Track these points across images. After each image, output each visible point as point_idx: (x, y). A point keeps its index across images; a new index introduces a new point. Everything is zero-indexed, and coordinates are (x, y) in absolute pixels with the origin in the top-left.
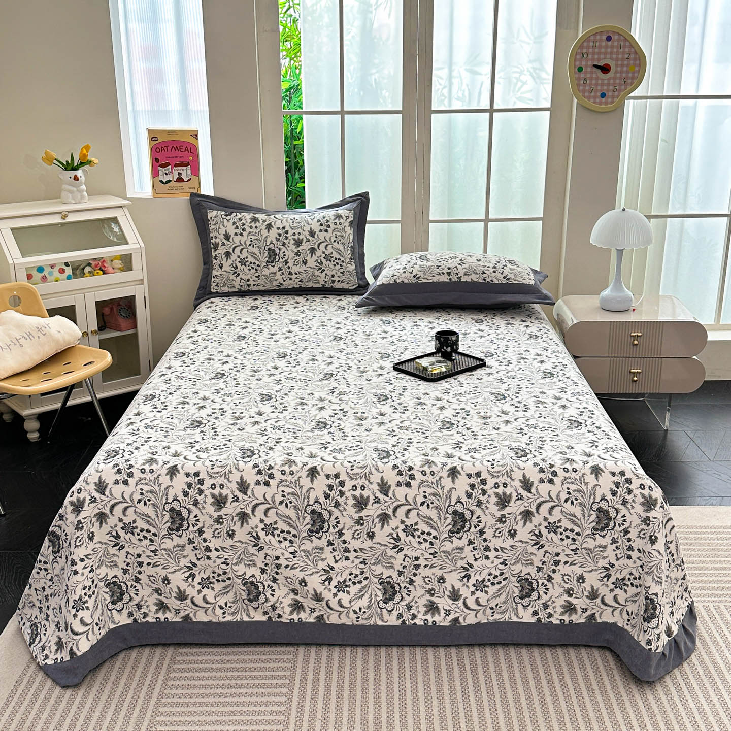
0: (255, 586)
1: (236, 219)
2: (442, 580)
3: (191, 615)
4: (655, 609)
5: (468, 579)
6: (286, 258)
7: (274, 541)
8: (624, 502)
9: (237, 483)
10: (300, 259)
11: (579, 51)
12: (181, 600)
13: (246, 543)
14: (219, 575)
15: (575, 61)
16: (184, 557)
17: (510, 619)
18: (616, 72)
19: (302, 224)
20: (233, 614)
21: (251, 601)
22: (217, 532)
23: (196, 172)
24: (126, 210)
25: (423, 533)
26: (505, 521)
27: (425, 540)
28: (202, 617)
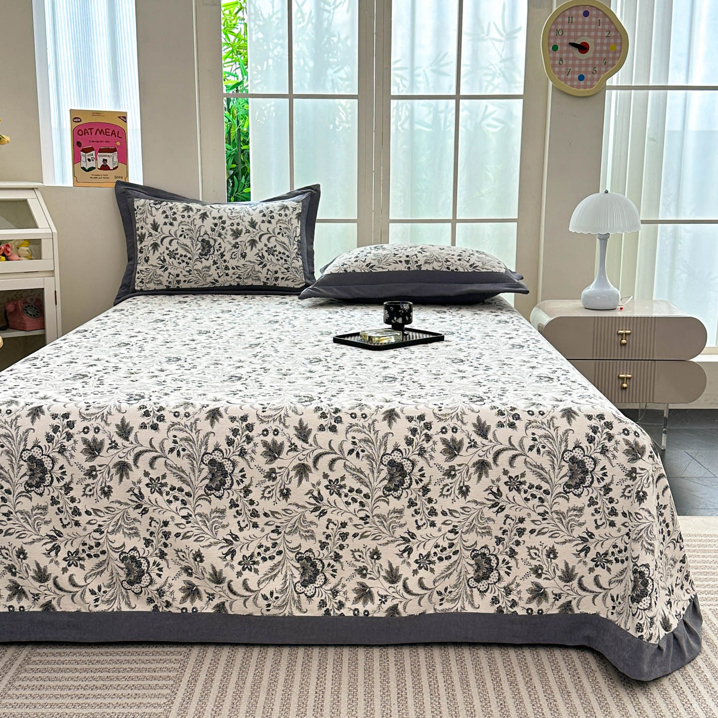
0: (137, 562)
1: (166, 208)
2: (376, 555)
3: (54, 603)
4: (645, 584)
5: (409, 554)
6: (222, 250)
7: (161, 500)
8: (604, 450)
9: (117, 426)
10: (238, 252)
11: (553, 27)
12: (41, 582)
13: (126, 504)
14: (91, 548)
15: (549, 37)
16: (46, 523)
17: (464, 609)
18: (595, 52)
19: (242, 215)
20: (108, 602)
21: (131, 583)
22: (88, 489)
23: (123, 159)
24: (38, 193)
25: (351, 490)
26: (455, 475)
27: (354, 500)
28: (67, 605)
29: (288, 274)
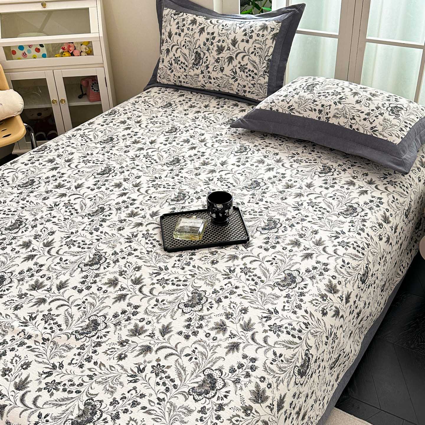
1: (180, 20)
6: (208, 62)
10: (219, 66)
19: (229, 32)
24: (98, 2)
29: (254, 89)
